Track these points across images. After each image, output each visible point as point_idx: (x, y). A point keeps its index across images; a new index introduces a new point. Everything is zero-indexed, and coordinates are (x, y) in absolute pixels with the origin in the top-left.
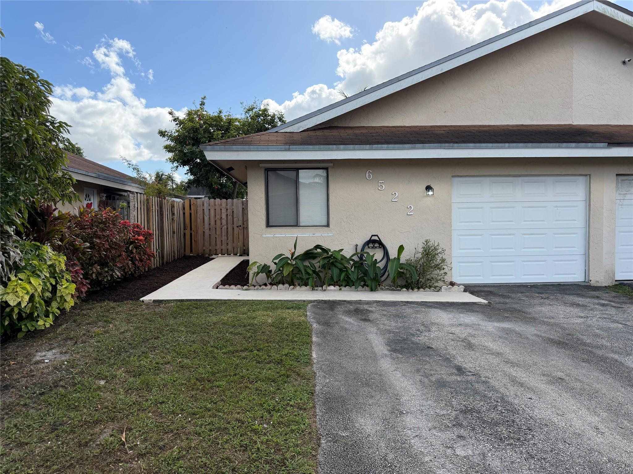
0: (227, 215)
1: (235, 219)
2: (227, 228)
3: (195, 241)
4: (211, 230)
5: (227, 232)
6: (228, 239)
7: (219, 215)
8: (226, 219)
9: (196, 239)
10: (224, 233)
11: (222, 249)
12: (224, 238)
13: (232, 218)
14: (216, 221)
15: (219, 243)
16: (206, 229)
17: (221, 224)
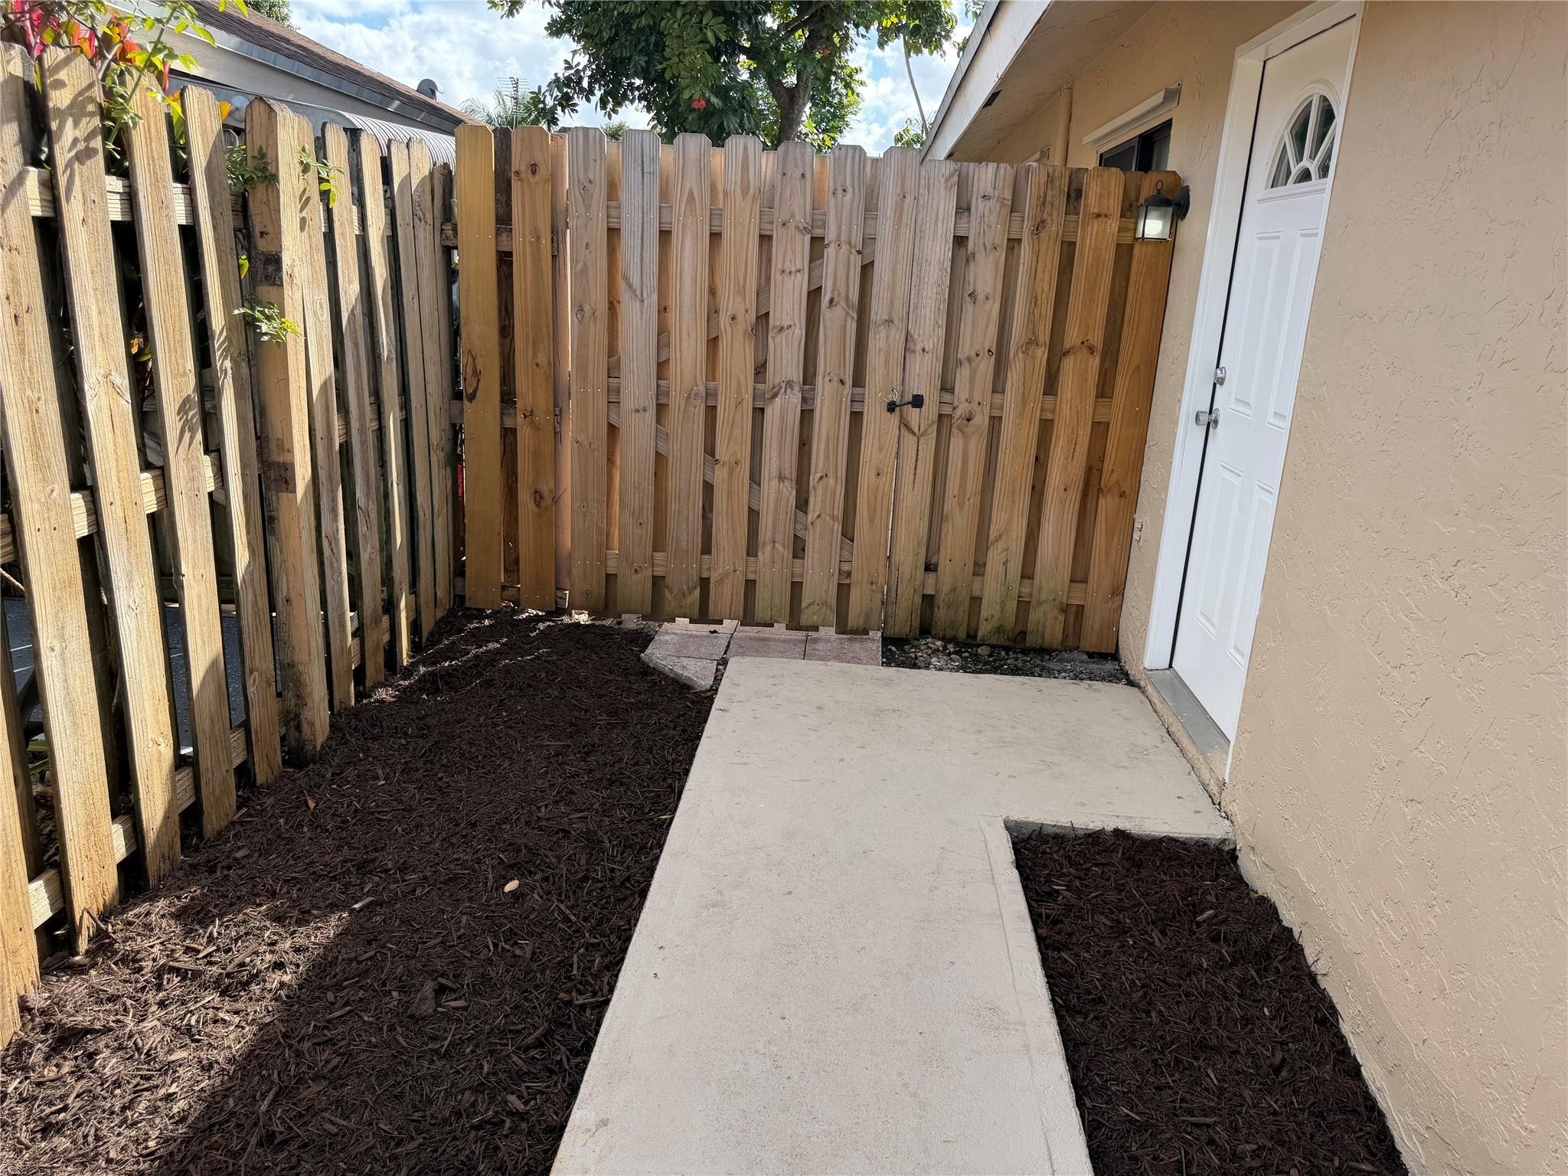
0: (814, 295)
1: (879, 341)
2: (807, 416)
3: (538, 496)
4: (674, 416)
5: (804, 444)
6: (802, 504)
7: (741, 292)
8: (799, 332)
9: (545, 488)
10: (778, 456)
11: (750, 585)
12: (776, 495)
13: (852, 326)
14: (713, 343)
15: (728, 530)
16: (628, 403)
17: (760, 370)
